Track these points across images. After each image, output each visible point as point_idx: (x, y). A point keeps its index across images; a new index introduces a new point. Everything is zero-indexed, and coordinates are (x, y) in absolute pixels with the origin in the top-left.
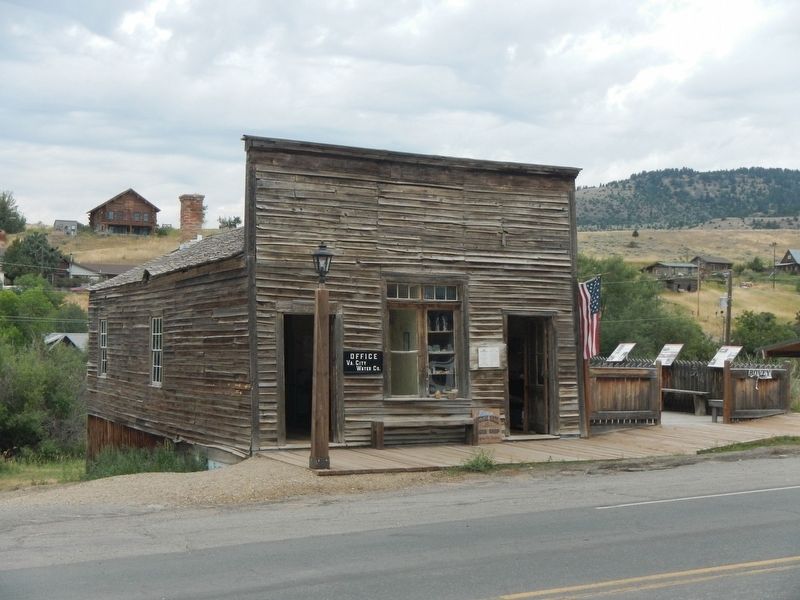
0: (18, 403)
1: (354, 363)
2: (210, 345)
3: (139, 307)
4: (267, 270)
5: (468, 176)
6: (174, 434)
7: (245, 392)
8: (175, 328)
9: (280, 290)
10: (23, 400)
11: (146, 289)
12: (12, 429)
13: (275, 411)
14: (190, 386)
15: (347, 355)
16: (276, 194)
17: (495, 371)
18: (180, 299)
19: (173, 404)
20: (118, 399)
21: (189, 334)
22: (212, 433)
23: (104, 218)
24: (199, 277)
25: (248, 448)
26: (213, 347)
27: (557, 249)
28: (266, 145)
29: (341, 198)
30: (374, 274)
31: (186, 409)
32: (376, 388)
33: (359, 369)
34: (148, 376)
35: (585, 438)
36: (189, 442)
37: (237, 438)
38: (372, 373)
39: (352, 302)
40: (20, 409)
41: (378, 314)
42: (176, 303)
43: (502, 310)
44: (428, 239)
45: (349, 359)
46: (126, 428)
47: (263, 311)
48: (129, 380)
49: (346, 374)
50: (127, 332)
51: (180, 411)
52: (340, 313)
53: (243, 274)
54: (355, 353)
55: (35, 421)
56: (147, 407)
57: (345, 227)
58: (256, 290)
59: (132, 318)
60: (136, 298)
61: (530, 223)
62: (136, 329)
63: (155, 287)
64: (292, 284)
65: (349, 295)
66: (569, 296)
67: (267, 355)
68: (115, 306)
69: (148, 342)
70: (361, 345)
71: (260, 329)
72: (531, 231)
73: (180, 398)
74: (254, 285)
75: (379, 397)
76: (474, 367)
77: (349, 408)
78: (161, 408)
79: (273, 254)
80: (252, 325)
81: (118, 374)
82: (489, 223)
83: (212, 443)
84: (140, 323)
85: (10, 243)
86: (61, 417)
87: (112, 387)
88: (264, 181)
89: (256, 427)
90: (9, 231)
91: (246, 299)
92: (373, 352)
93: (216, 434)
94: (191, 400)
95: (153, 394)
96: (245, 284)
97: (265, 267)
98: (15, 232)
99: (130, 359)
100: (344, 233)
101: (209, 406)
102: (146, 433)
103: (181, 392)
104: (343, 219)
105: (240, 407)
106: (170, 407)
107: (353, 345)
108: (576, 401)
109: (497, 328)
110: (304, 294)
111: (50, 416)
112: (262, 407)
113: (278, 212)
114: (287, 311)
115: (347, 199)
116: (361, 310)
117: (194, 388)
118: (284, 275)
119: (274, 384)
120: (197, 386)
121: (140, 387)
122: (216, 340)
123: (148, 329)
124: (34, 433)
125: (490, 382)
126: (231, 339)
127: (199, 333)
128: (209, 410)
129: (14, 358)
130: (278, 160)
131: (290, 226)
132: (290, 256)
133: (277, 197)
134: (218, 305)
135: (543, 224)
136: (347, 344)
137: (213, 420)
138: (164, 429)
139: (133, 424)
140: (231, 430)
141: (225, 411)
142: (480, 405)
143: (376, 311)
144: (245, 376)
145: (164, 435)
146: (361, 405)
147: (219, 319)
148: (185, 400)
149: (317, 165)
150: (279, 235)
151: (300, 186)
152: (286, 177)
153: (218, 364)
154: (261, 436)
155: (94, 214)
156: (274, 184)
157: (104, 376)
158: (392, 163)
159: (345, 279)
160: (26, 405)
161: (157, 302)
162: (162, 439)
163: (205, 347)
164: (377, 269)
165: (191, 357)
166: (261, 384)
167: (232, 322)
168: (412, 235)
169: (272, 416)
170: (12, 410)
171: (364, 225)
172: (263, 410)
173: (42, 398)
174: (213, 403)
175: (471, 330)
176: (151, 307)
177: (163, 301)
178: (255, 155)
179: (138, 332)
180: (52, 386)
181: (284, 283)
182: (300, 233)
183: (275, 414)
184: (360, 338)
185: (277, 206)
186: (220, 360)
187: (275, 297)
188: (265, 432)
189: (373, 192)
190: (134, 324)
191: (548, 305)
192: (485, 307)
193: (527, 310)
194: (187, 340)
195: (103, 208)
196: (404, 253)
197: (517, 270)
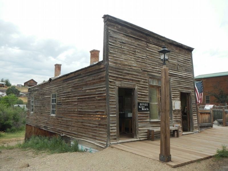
0: (7, 119)
1: (141, 107)
2: (81, 101)
3: (46, 91)
4: (112, 68)
5: (169, 45)
6: (61, 133)
7: (102, 118)
8: (62, 96)
9: (117, 77)
10: (8, 118)
11: (49, 85)
12: (5, 124)
13: (115, 126)
14: (69, 116)
15: (139, 104)
16: (116, 39)
17: (178, 110)
18: (65, 85)
19: (61, 122)
20: (37, 119)
21: (70, 97)
22: (81, 134)
23: (27, 84)
24: (75, 76)
25: (105, 143)
26: (83, 101)
27: (189, 72)
28: (113, 19)
29: (135, 45)
30: (146, 74)
31: (67, 124)
32: (147, 117)
33: (142, 109)
34: (49, 112)
35: (200, 133)
36: (68, 136)
37: (97, 138)
38: (146, 111)
39: (140, 84)
40: (7, 120)
41: (147, 89)
42: (63, 87)
43: (179, 90)
44: (160, 64)
45: (140, 105)
46: (39, 129)
47: (111, 85)
48: (41, 114)
49: (139, 111)
50: (41, 99)
51: (64, 125)
52: (136, 88)
53: (102, 70)
54: (141, 103)
55: (11, 123)
56: (48, 122)
57: (137, 56)
58: (108, 76)
59: (43, 94)
60: (45, 88)
61: (184, 63)
62: (45, 98)
63: (54, 83)
64: (121, 75)
65: (139, 81)
66: (193, 87)
67: (113, 103)
68: (37, 92)
69: (50, 101)
70: (143, 100)
71: (110, 92)
72: (184, 66)
73: (64, 120)
74: (108, 74)
75: (148, 120)
76: (174, 109)
77: (140, 125)
78: (55, 123)
79: (114, 63)
80: (107, 91)
81: (37, 112)
82: (174, 61)
83: (81, 138)
84: (47, 95)
85: (8, 88)
86: (17, 122)
87: (35, 116)
88: (112, 34)
89: (109, 133)
90: (8, 86)
91: (104, 80)
92: (146, 103)
93: (84, 135)
94: (70, 121)
95: (51, 118)
96: (104, 74)
97: (112, 67)
98: (9, 86)
99: (42, 107)
100: (137, 58)
101: (79, 124)
102: (48, 131)
103: (65, 118)
104: (137, 53)
105: (99, 125)
106: (59, 123)
107: (140, 100)
108: (197, 121)
109: (178, 96)
110: (126, 80)
111: (14, 121)
112: (111, 125)
113: (116, 46)
114: (119, 86)
115: (138, 46)
116: (142, 87)
117: (72, 117)
118: (118, 71)
119: (115, 115)
120: (73, 116)
121: (46, 116)
122: (85, 98)
123: (50, 97)
124: (10, 125)
125: (177, 114)
126: (94, 97)
127: (75, 96)
128: (80, 125)
129: (6, 109)
130: (117, 27)
131: (120, 53)
132: (120, 64)
133: (116, 41)
134: (86, 85)
135: (186, 64)
136: (138, 100)
137: (82, 129)
138: (56, 130)
139: (42, 128)
140: (94, 134)
141: (89, 126)
142: (175, 122)
143: (146, 88)
144: (103, 112)
145: (56, 133)
146: (143, 123)
147: (86, 90)
148: (67, 121)
149: (129, 32)
150: (117, 55)
151: (123, 38)
152: (119, 34)
153: (85, 107)
154: (111, 138)
155: (25, 83)
156: (115, 36)
157: (32, 112)
158: (150, 36)
159: (137, 75)
160: (9, 119)
161: (54, 88)
162: (55, 134)
163: (78, 101)
164: (146, 73)
165: (71, 105)
166: (111, 115)
167: (94, 90)
168: (156, 62)
169: (114, 128)
170: (5, 120)
171: (143, 56)
172: (111, 126)
173: (13, 118)
174: (82, 122)
175: (172, 96)
176: (51, 90)
177: (57, 87)
178: (109, 23)
179: (45, 99)
180: (15, 115)
181: (118, 74)
182: (124, 56)
183: (115, 128)
184: (142, 97)
185: (116, 44)
186: (86, 106)
187: (115, 80)
188: (112, 136)
189: (145, 45)
190: (44, 96)
191: (189, 89)
192: (175, 89)
193: (185, 91)
194: (69, 99)
195: (27, 82)
196: (154, 68)
197: (181, 77)
